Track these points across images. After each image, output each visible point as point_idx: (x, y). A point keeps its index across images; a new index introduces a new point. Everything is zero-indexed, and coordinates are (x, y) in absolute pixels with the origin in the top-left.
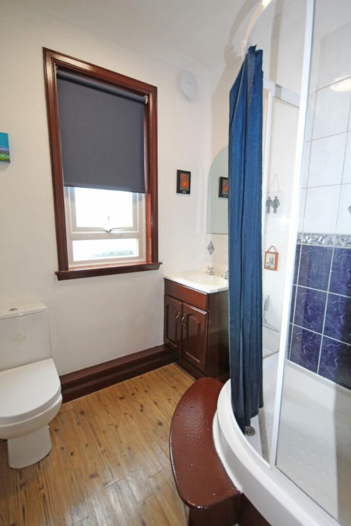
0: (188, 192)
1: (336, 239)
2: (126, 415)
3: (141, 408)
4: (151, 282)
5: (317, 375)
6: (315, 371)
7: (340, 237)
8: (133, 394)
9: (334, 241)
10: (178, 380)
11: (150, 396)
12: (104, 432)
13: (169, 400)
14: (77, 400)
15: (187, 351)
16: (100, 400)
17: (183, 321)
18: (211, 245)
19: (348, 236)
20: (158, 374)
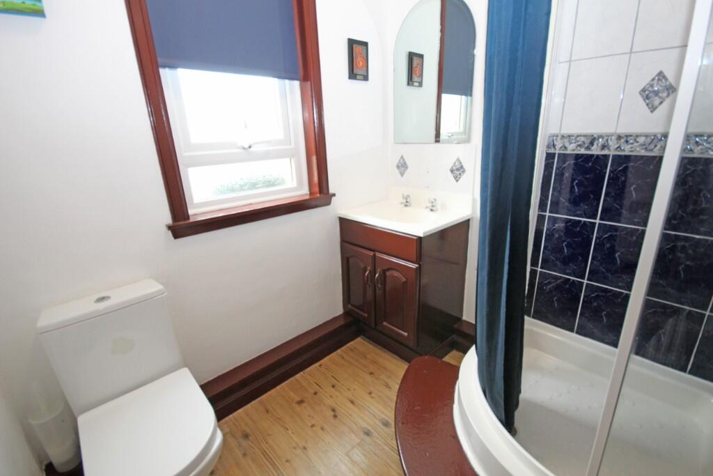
0: (366, 78)
1: (616, 142)
2: (314, 428)
3: (332, 413)
4: (319, 224)
5: (574, 335)
6: (571, 330)
7: (623, 138)
8: (315, 393)
9: (613, 144)
10: (375, 362)
11: (340, 392)
12: (287, 461)
13: (370, 393)
14: (231, 416)
15: (385, 321)
16: (267, 411)
17: (377, 279)
18: (401, 161)
19: (637, 136)
20: (343, 358)
